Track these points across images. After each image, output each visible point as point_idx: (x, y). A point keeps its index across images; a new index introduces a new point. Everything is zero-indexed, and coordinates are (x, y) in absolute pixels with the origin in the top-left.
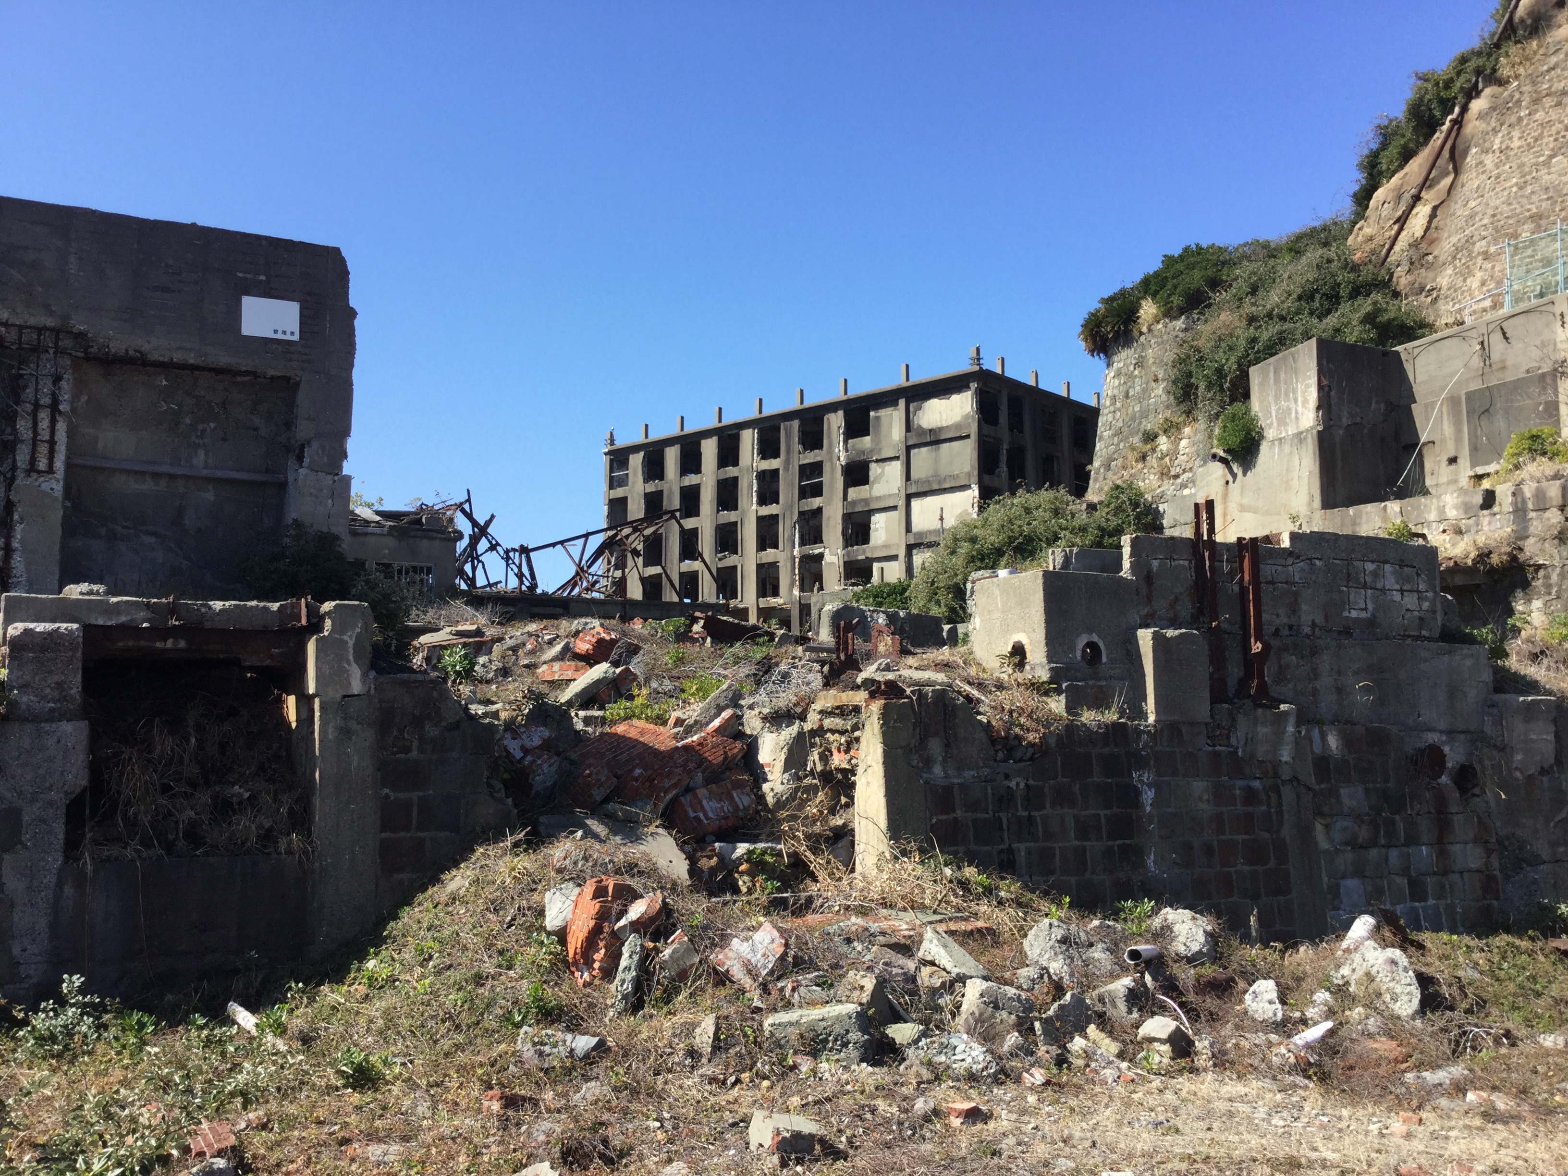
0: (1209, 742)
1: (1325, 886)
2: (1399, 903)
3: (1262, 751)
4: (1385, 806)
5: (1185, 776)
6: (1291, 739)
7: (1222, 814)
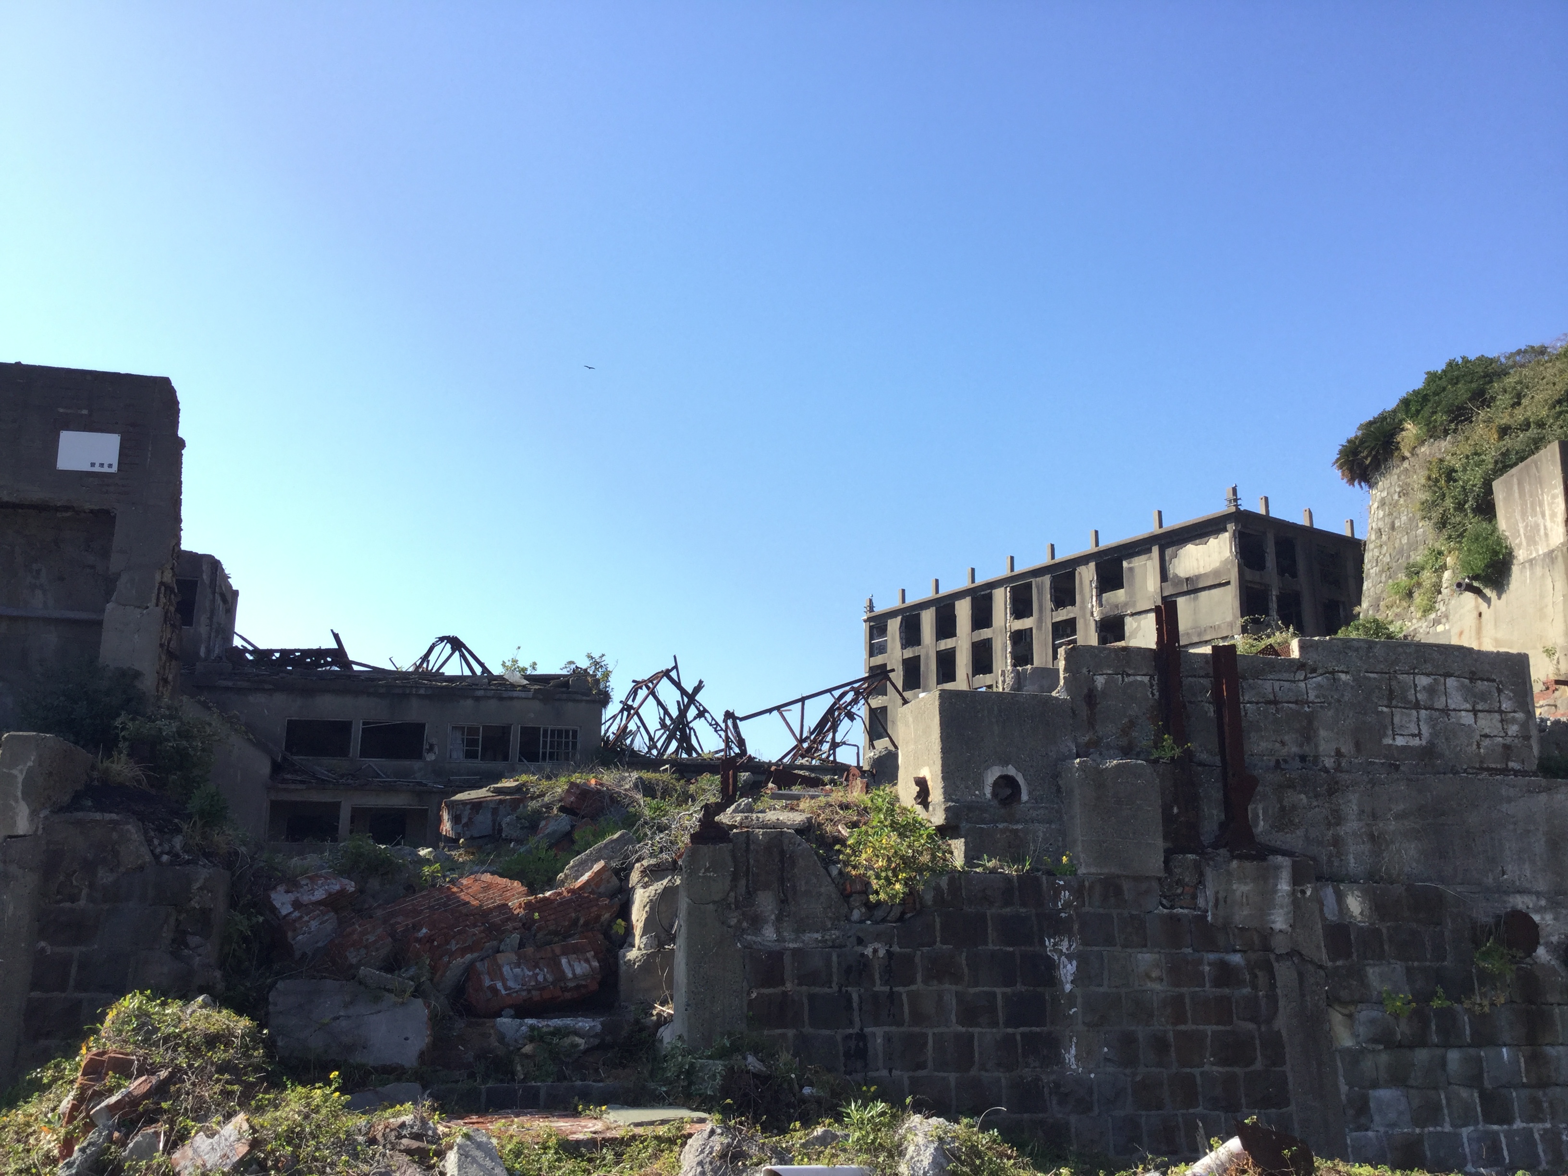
0: (1164, 902)
1: (1343, 1097)
2: (1465, 1125)
3: (1241, 916)
4: (1440, 990)
5: (1124, 946)
6: (1287, 900)
7: (1181, 996)
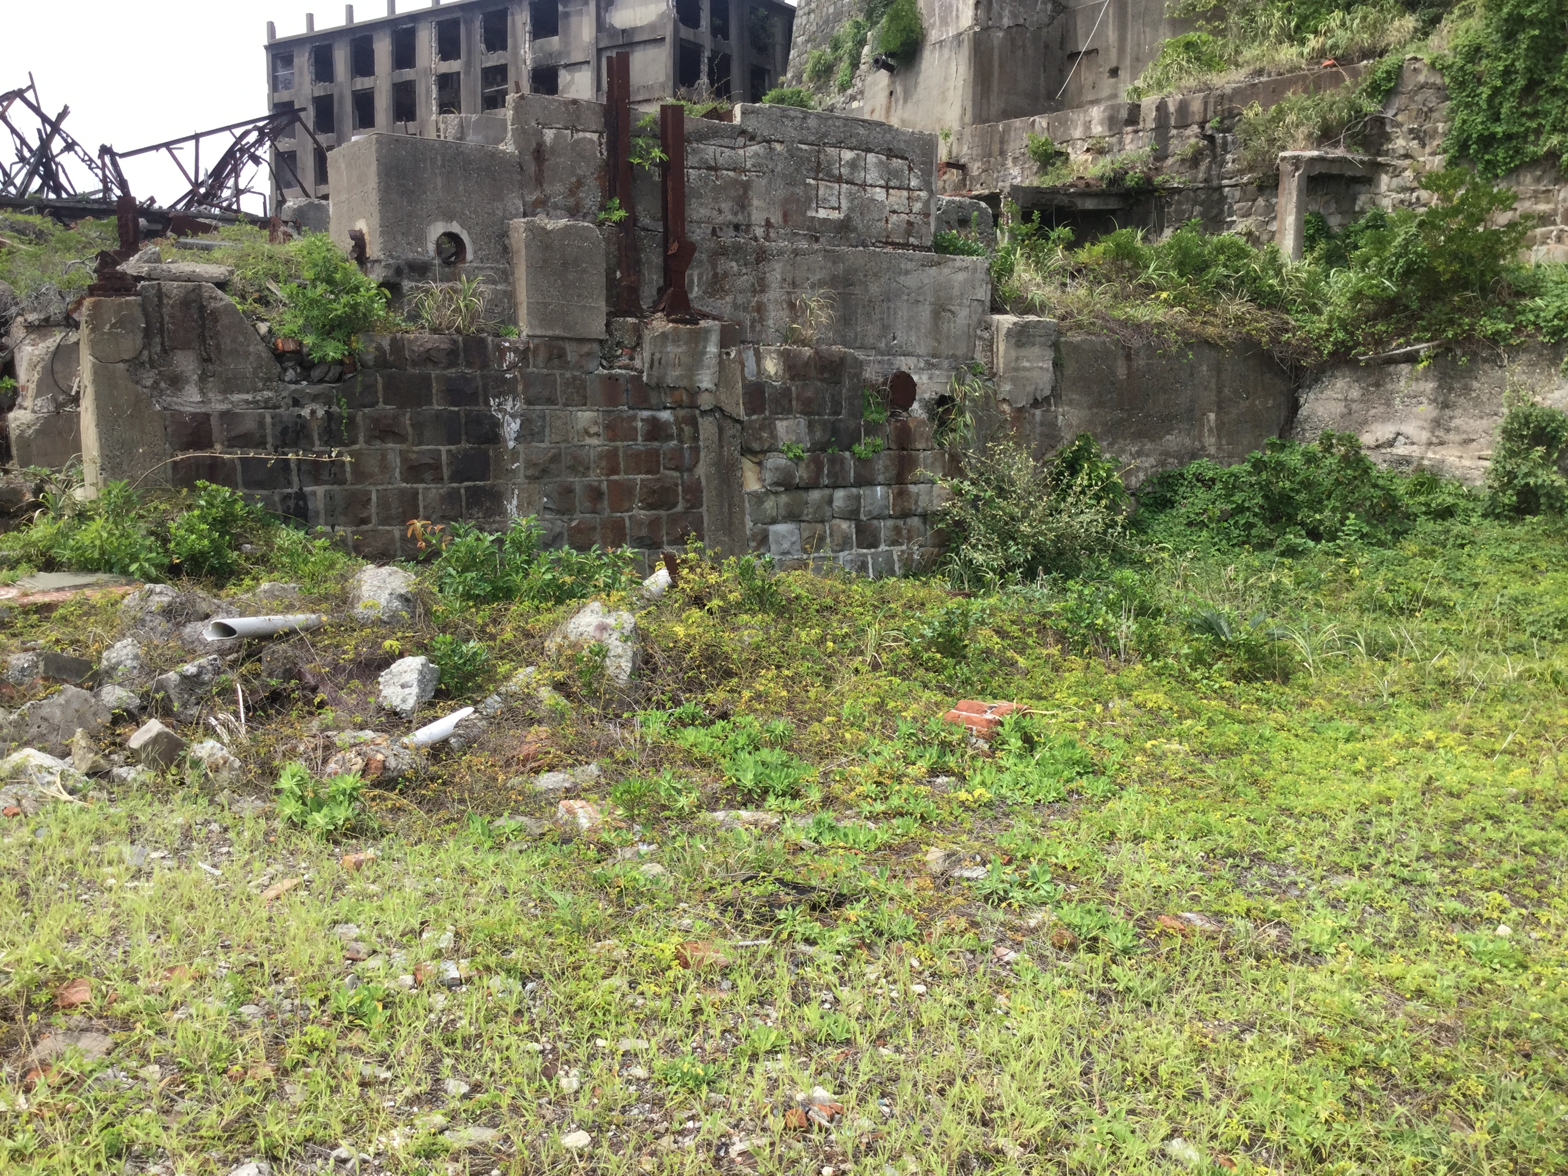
0: (604, 363)
1: (748, 532)
2: (842, 550)
3: (673, 376)
4: (832, 441)
5: (566, 405)
6: (714, 361)
7: (616, 449)
